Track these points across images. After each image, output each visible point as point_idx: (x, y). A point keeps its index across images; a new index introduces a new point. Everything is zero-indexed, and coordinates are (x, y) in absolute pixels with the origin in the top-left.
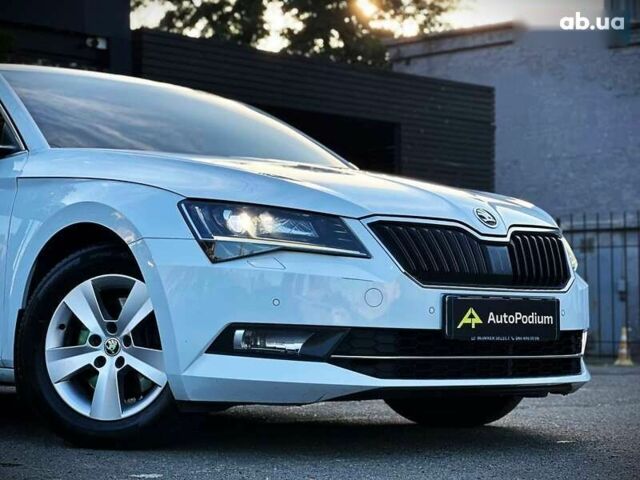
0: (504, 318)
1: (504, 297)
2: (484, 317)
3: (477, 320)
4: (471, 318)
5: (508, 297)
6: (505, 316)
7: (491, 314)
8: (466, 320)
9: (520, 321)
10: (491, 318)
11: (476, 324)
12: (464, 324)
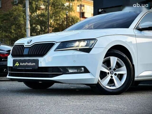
0: (23, 64)
1: (24, 59)
2: (19, 64)
3: (18, 64)
4: (17, 64)
5: (25, 59)
6: (24, 63)
7: (21, 63)
8: (16, 64)
9: (27, 65)
10: (21, 64)
11: (18, 65)
12: (16, 65)
